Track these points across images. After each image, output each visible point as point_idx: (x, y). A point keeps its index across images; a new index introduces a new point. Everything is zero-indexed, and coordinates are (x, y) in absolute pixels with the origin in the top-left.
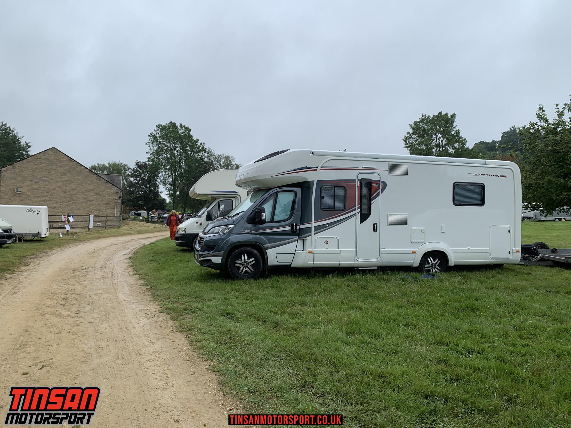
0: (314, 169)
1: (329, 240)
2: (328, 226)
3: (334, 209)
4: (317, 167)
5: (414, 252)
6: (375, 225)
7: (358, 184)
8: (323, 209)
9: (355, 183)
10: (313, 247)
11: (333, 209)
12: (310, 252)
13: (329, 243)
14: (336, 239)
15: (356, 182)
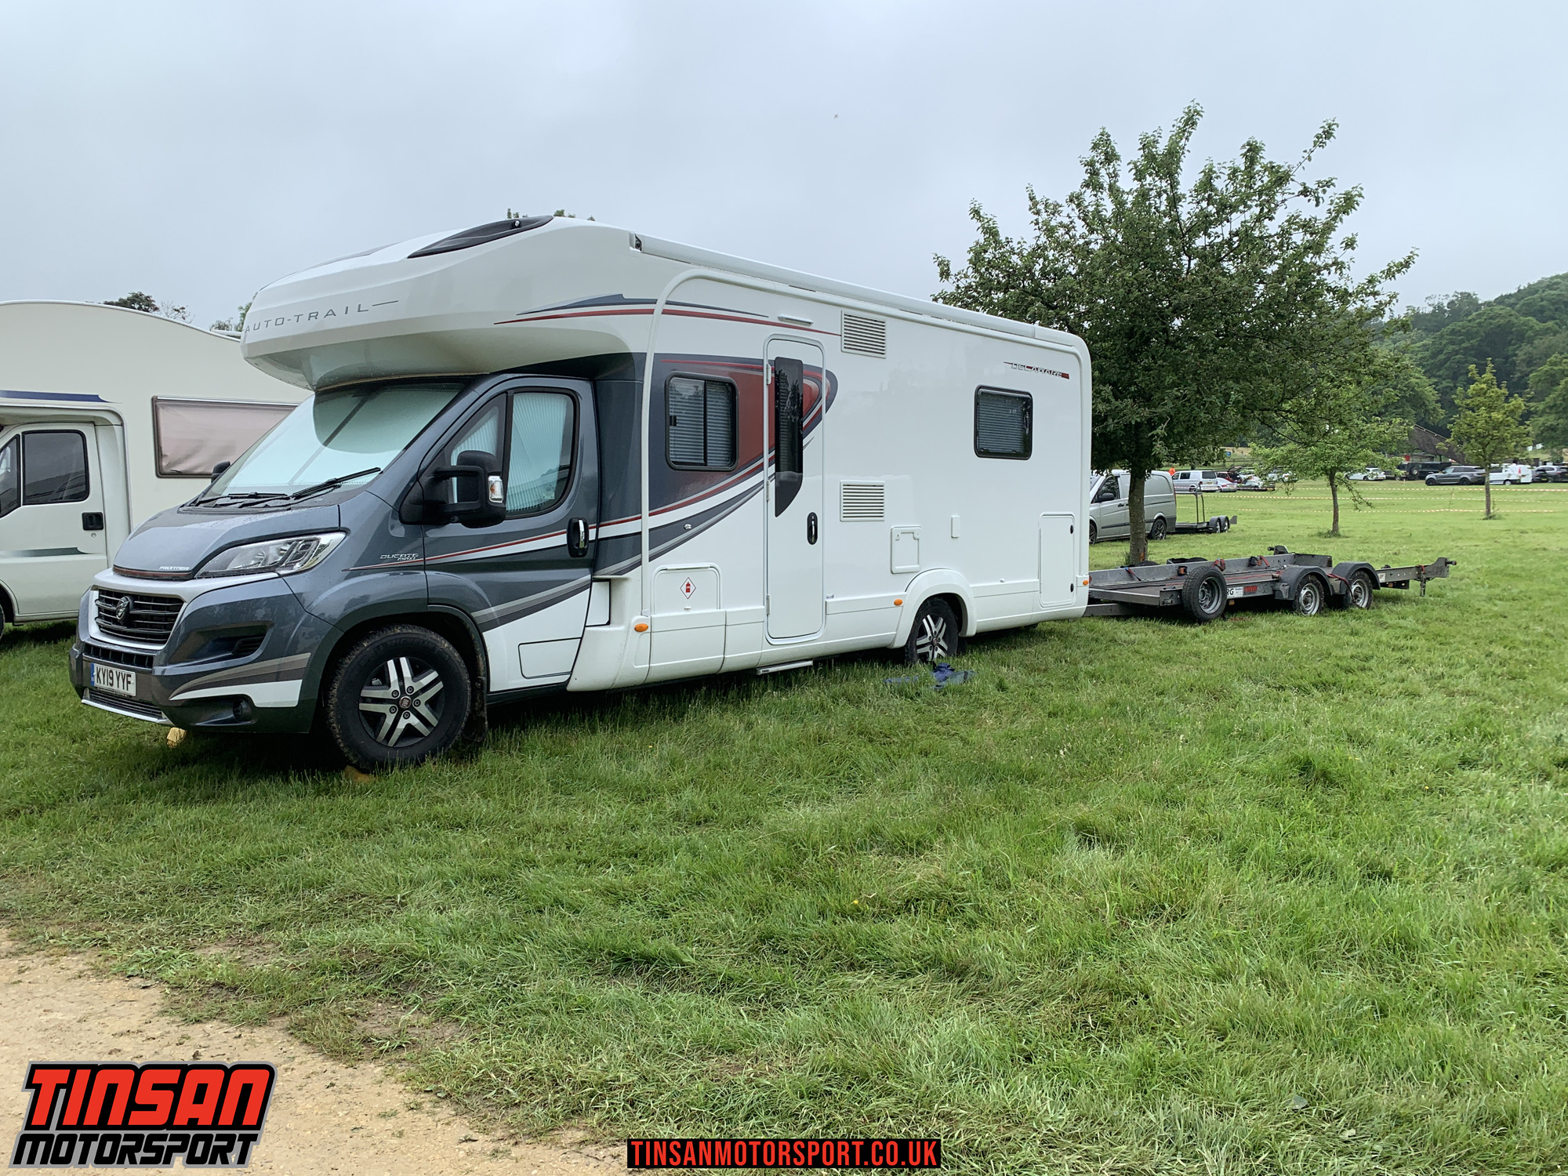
0: (642, 306)
1: (694, 578)
2: (688, 526)
3: (706, 465)
4: (654, 302)
5: (898, 603)
6: (812, 519)
7: (768, 377)
8: (675, 462)
9: (760, 374)
10: (646, 610)
11: (701, 464)
12: (640, 629)
13: (692, 588)
14: (711, 573)
15: (762, 370)
